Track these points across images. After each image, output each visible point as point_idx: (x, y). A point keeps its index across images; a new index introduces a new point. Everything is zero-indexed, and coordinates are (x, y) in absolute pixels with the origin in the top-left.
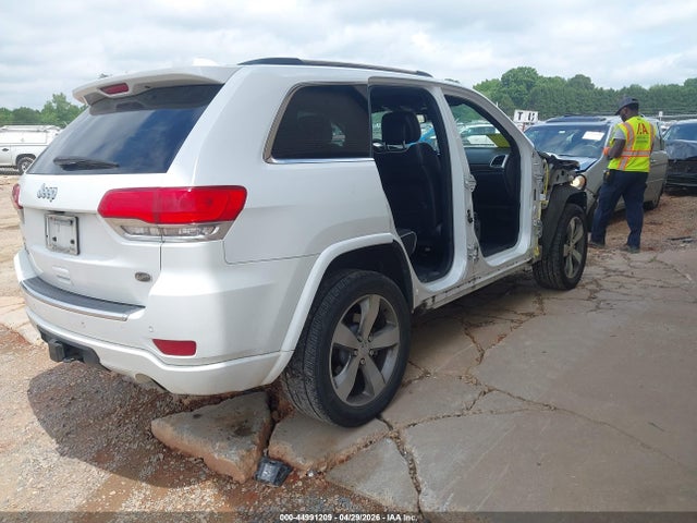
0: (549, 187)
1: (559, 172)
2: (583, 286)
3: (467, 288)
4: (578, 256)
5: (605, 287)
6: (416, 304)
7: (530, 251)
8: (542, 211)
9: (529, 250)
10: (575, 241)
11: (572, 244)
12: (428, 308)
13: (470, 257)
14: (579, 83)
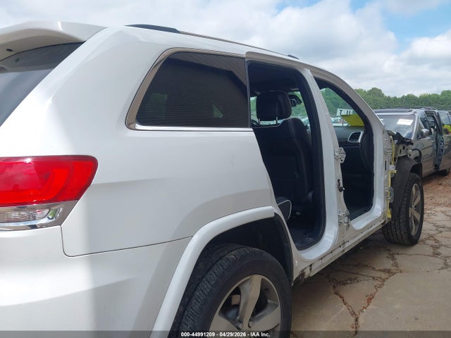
0: (395, 158)
1: (401, 147)
2: (423, 241)
3: (338, 253)
4: (418, 216)
5: (443, 243)
6: (296, 275)
7: (384, 214)
8: (391, 179)
9: (382, 213)
10: (415, 204)
11: (413, 206)
12: (306, 277)
13: (340, 224)
14: (374, 93)
